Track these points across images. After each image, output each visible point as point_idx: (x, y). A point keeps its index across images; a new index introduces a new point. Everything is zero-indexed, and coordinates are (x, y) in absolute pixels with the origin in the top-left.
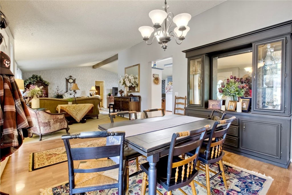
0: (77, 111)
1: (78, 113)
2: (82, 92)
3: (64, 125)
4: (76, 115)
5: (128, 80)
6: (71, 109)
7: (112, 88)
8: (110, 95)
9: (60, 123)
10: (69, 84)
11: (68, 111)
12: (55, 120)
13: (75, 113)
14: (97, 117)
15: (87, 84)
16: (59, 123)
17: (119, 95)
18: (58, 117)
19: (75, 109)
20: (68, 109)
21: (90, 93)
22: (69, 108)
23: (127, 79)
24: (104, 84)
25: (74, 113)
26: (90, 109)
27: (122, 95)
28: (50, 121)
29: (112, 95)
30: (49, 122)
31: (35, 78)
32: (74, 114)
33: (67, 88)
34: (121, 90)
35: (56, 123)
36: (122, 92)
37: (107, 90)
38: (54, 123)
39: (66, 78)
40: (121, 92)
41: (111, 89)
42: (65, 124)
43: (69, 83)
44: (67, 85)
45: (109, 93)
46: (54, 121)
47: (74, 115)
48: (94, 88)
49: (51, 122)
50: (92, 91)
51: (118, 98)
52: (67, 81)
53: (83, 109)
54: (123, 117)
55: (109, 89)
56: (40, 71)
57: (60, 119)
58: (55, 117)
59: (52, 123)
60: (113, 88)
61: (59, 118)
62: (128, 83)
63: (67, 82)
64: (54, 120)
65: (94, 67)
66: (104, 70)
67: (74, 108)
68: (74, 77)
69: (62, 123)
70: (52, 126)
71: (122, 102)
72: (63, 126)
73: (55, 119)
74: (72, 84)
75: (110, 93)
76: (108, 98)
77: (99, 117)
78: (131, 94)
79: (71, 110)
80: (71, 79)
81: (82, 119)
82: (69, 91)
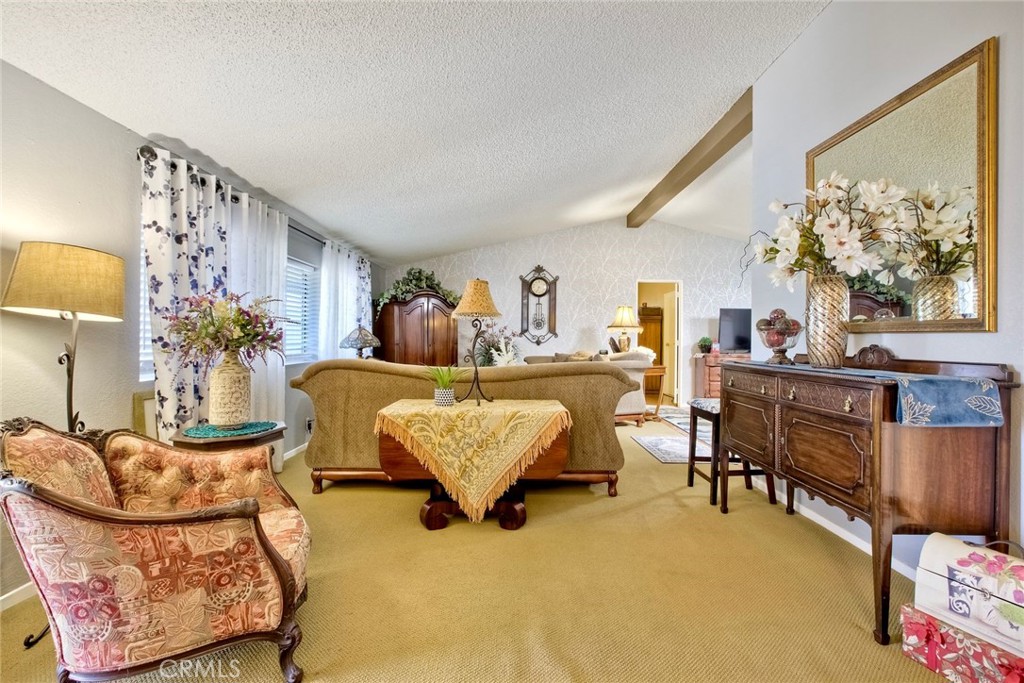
0: (469, 452)
1: (476, 461)
2: (583, 331)
3: (256, 609)
4: (464, 472)
5: (845, 221)
6: (432, 435)
7: (717, 315)
8: (706, 348)
9: (214, 586)
10: (533, 300)
11: (419, 446)
12: (155, 570)
13: (456, 464)
14: (612, 483)
15: (604, 296)
16: (198, 595)
17: (761, 352)
18: (185, 547)
19: (458, 434)
20: (416, 435)
21: (612, 339)
22: (422, 429)
23: (836, 214)
24: (680, 294)
25: (450, 458)
26: (548, 443)
27: (783, 352)
28: (109, 575)
29: (716, 347)
30: (106, 584)
31: (414, 282)
32: (450, 465)
33: (525, 318)
34: (779, 314)
35: (173, 589)
36: (781, 328)
37: (695, 321)
38: (150, 595)
39: (521, 278)
40: (778, 326)
41: (711, 321)
42: (260, 596)
43: (531, 297)
44: (525, 306)
45: (704, 340)
46: (147, 576)
47: (449, 472)
48: (629, 315)
49: (119, 588)
50: (622, 330)
51: (752, 377)
52: (527, 286)
53: (502, 436)
54: (790, 510)
55: (702, 316)
56: (437, 255)
57: (211, 559)
58: (150, 544)
59: (132, 595)
60: (721, 310)
61: (196, 552)
62: (846, 250)
63: (526, 293)
64: (144, 566)
65: (632, 220)
66: (681, 229)
67: (450, 430)
68: (551, 271)
69: (229, 592)
70: (136, 620)
71: (789, 407)
72: (238, 612)
73: (159, 558)
74: (542, 299)
75: (706, 335)
76: (696, 359)
77: (618, 486)
78: (874, 348)
79: (437, 439)
80: (541, 279)
81: (498, 502)
82: (533, 330)
